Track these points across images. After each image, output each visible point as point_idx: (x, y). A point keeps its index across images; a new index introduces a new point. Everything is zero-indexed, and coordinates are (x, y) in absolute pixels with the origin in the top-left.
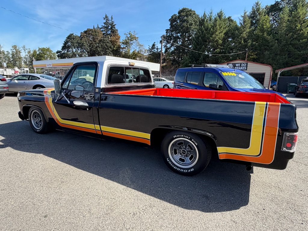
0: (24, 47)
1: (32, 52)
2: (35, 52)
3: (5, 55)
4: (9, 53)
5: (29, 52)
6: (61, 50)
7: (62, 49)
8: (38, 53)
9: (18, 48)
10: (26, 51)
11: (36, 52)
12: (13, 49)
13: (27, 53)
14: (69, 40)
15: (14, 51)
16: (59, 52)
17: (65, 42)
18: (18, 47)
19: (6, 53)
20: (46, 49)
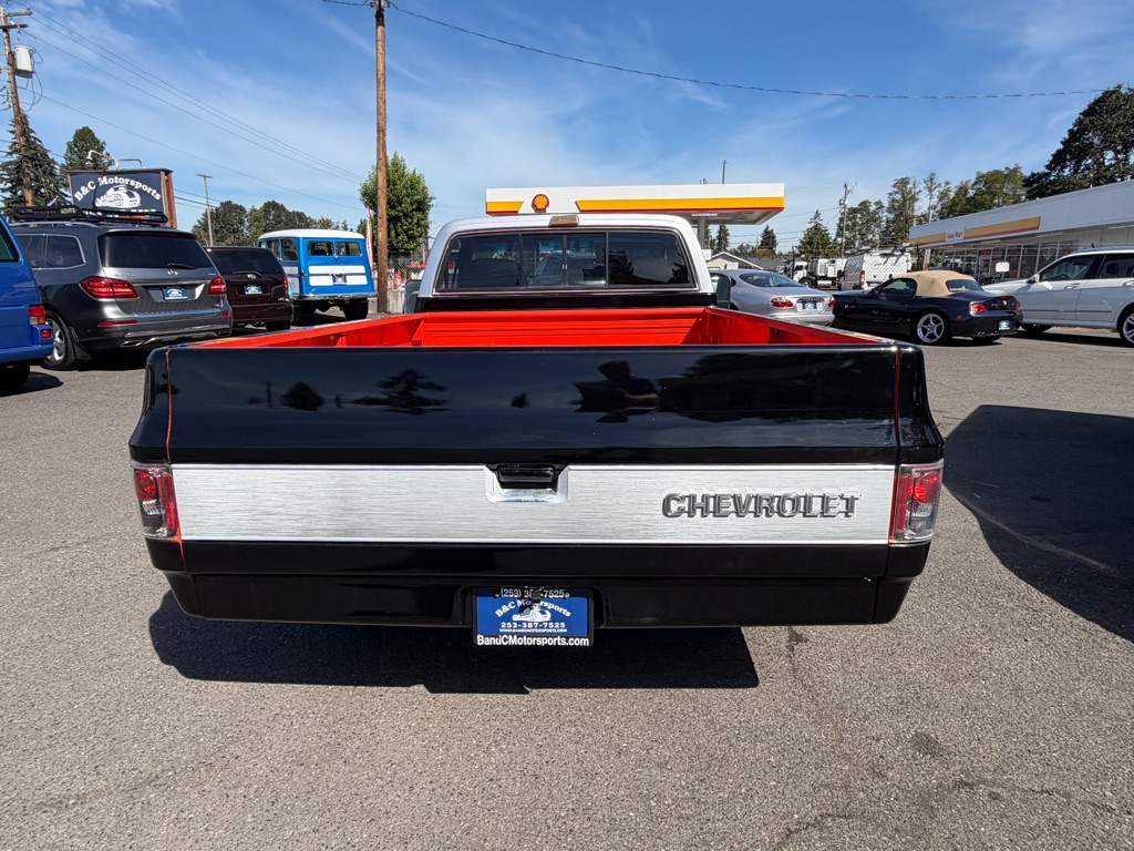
0: (931, 179)
1: (952, 195)
2: (963, 190)
3: (869, 213)
4: (882, 207)
5: (944, 195)
6: (1046, 171)
7: (1048, 167)
8: (971, 193)
9: (909, 186)
10: (936, 193)
11: (966, 192)
12: (896, 193)
13: (936, 200)
14: (1092, 122)
15: (898, 197)
16: (1036, 181)
17: (1071, 132)
18: (911, 182)
19: (873, 208)
20: (1006, 172)
